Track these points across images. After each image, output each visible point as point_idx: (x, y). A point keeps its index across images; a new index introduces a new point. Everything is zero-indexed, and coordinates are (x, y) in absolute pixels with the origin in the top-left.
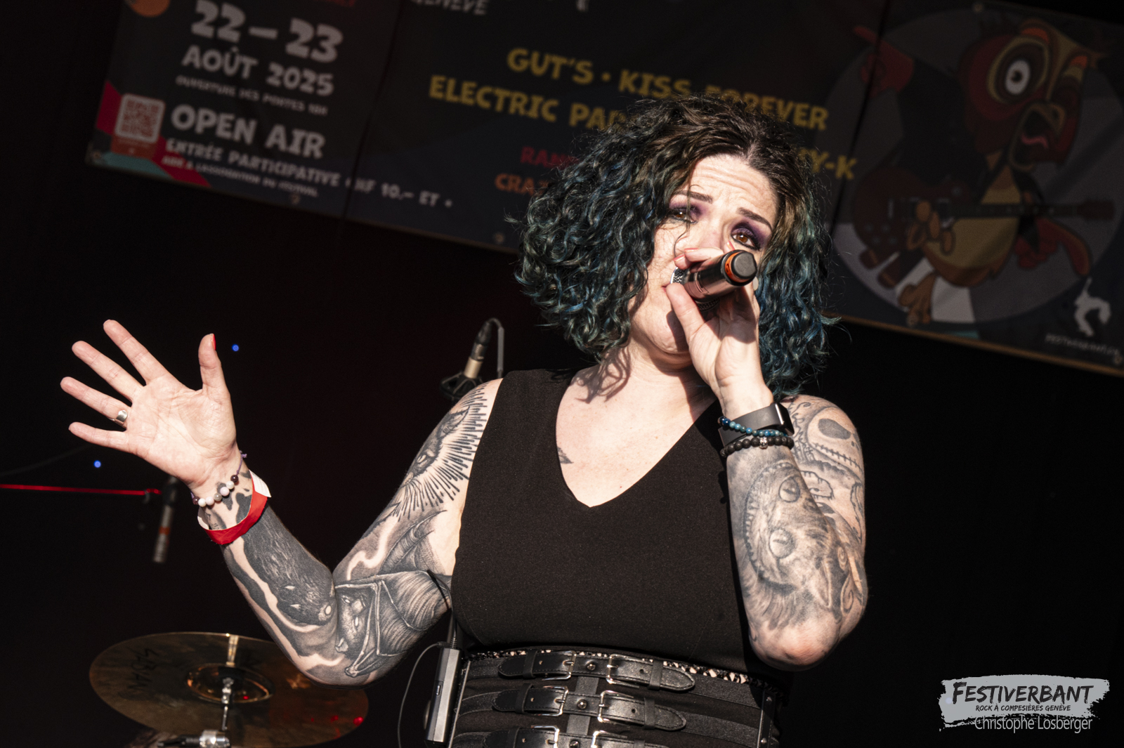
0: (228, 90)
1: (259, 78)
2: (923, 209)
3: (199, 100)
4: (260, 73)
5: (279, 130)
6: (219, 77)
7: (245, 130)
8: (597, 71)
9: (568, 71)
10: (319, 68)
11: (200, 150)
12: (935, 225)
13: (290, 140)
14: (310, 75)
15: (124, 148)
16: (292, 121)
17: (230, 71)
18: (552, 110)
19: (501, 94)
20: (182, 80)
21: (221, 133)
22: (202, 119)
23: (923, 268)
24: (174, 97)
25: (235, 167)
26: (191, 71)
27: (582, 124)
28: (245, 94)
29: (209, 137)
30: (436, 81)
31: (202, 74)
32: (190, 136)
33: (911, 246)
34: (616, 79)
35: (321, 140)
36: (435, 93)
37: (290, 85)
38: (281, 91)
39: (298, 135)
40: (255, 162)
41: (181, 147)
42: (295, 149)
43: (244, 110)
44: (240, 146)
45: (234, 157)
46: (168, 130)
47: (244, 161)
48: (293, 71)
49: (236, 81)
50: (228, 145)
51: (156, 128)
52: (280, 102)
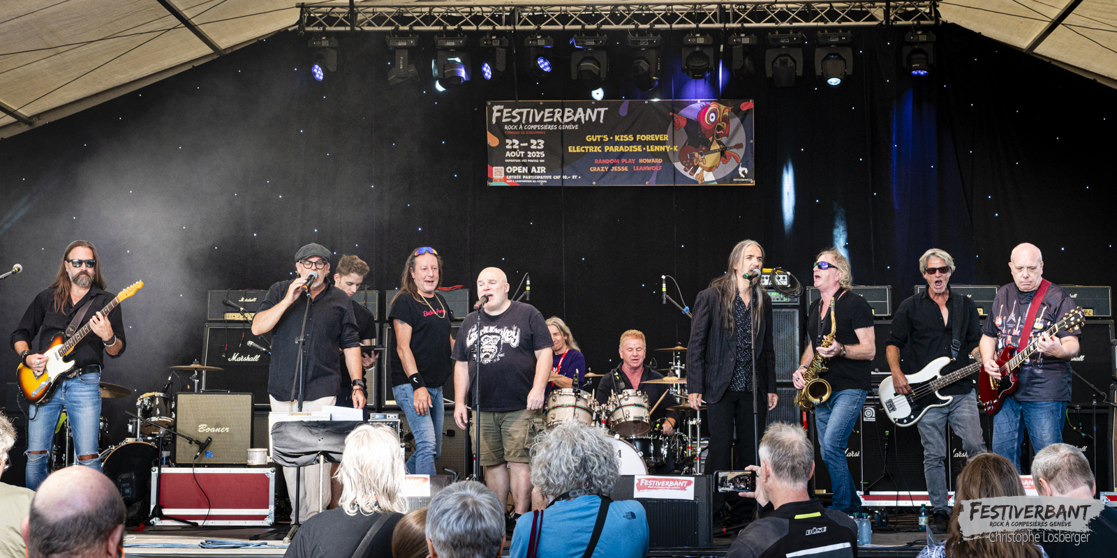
0: (519, 161)
1: (526, 156)
2: (696, 154)
3: (512, 164)
4: (526, 155)
5: (534, 168)
6: (516, 158)
7: (525, 170)
8: (609, 137)
9: (602, 139)
10: (540, 150)
11: (515, 177)
12: (700, 158)
13: (537, 170)
14: (538, 153)
15: (496, 181)
16: (536, 165)
17: (518, 156)
18: (600, 149)
19: (587, 147)
20: (507, 161)
21: (519, 172)
22: (514, 169)
23: (700, 169)
24: (506, 165)
25: (525, 179)
26: (508, 158)
27: (608, 151)
28: (523, 161)
29: (517, 173)
30: (570, 147)
31: (511, 158)
32: (512, 174)
33: (696, 164)
34: (614, 138)
35: (545, 168)
36: (570, 151)
37: (534, 156)
38: (532, 158)
39: (539, 168)
40: (529, 177)
41: (510, 177)
42: (539, 172)
43: (524, 165)
44: (525, 174)
45: (524, 177)
46: (506, 174)
47: (527, 177)
48: (534, 152)
49: (520, 158)
50: (522, 174)
51: (503, 174)
52: (532, 161)
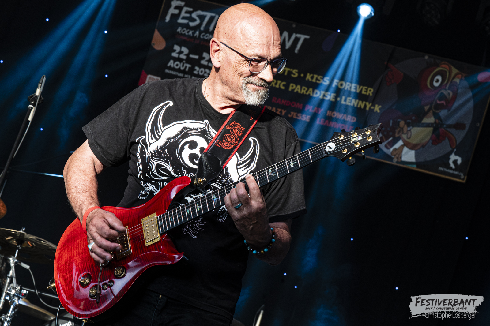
0: (181, 74)
2: (402, 123)
4: (192, 69)
6: (179, 70)
8: (299, 73)
9: (290, 73)
12: (406, 129)
17: (182, 69)
18: (284, 85)
20: (167, 71)
23: (400, 143)
26: (170, 68)
27: (293, 90)
31: (173, 69)
33: (397, 136)
34: (305, 76)
37: (201, 74)
48: (202, 69)
49: (184, 72)
